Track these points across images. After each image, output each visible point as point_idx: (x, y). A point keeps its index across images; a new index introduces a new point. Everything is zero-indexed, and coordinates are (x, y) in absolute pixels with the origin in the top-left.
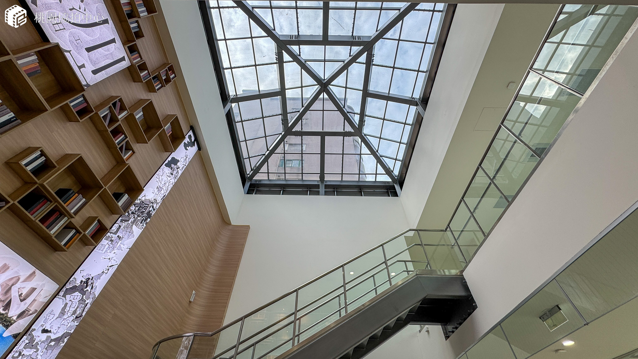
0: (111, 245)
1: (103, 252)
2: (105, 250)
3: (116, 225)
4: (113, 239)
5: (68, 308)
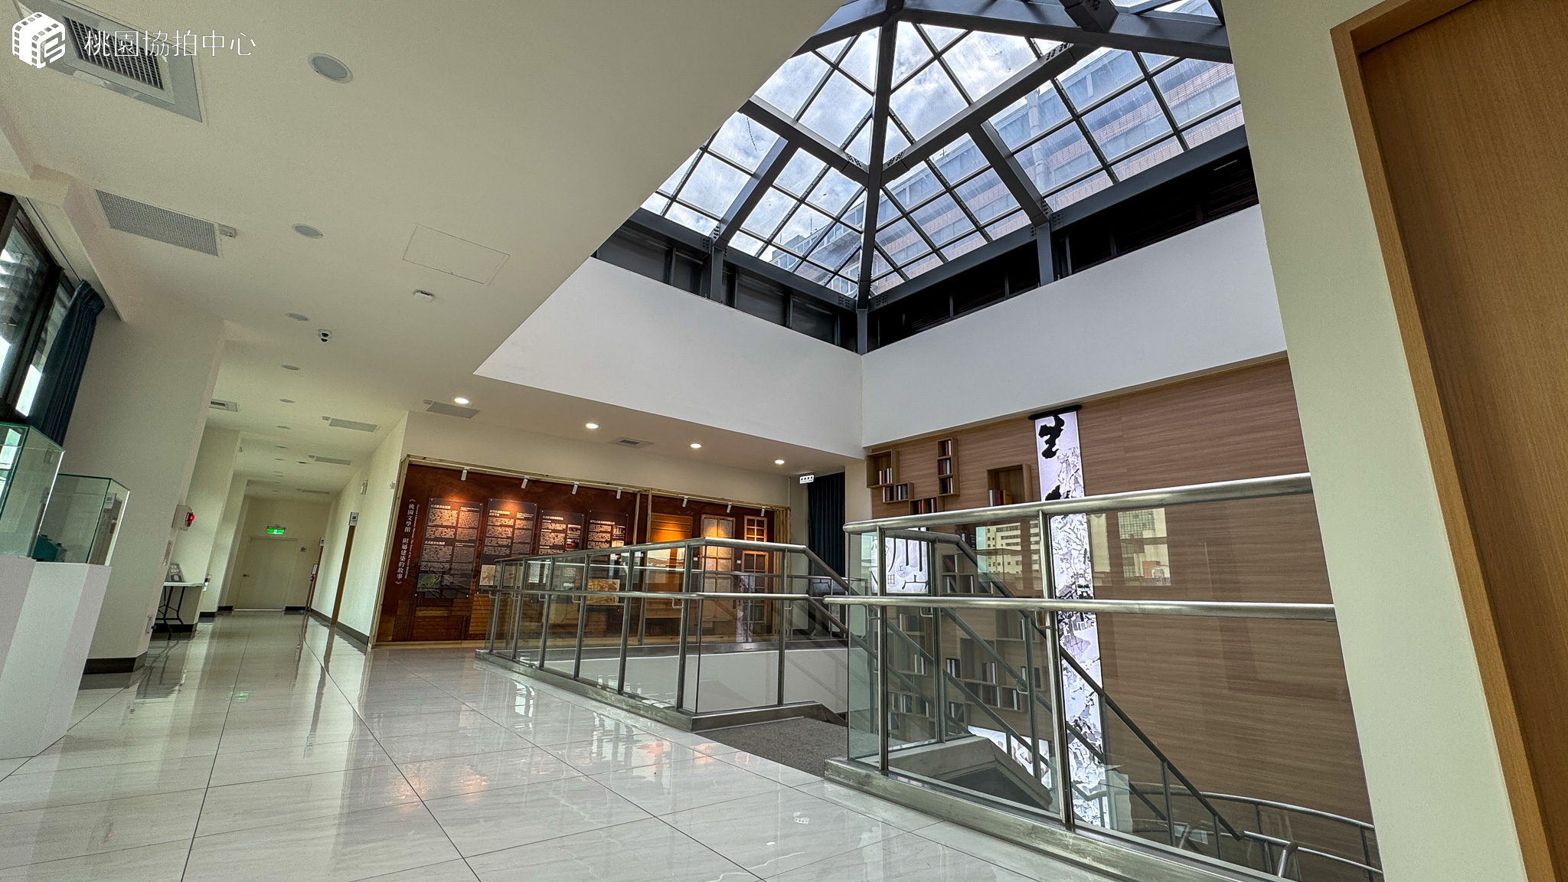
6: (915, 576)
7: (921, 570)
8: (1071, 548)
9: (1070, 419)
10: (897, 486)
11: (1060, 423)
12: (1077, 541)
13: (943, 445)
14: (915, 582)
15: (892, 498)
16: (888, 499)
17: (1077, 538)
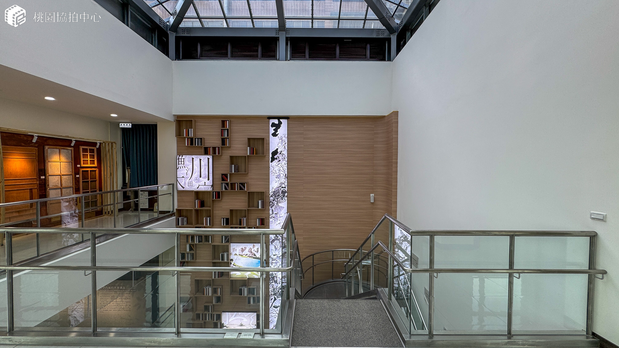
0: (275, 219)
1: (274, 223)
2: (274, 222)
3: (270, 211)
4: (274, 216)
5: (277, 247)
6: (205, 183)
7: (208, 179)
8: (281, 173)
9: (284, 122)
10: (195, 139)
11: (280, 123)
12: (283, 170)
13: (223, 123)
14: (205, 185)
15: (192, 144)
16: (189, 144)
17: (283, 169)
